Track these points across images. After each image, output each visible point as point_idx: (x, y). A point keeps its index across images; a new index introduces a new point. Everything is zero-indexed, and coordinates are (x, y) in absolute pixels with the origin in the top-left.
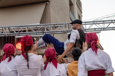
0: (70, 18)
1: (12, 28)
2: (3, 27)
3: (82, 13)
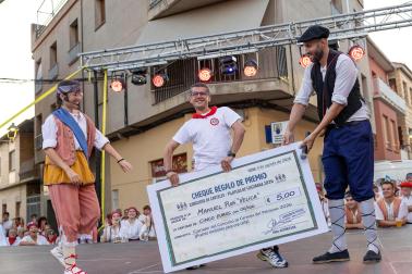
2: (174, 42)
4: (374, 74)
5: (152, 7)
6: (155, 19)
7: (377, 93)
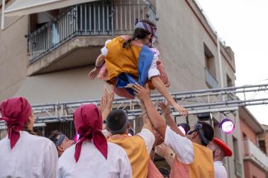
0: (207, 83)
1: (70, 106)
2: (54, 105)
3: (235, 72)
4: (244, 135)
5: (32, 63)
6: (34, 74)
7: (247, 155)
